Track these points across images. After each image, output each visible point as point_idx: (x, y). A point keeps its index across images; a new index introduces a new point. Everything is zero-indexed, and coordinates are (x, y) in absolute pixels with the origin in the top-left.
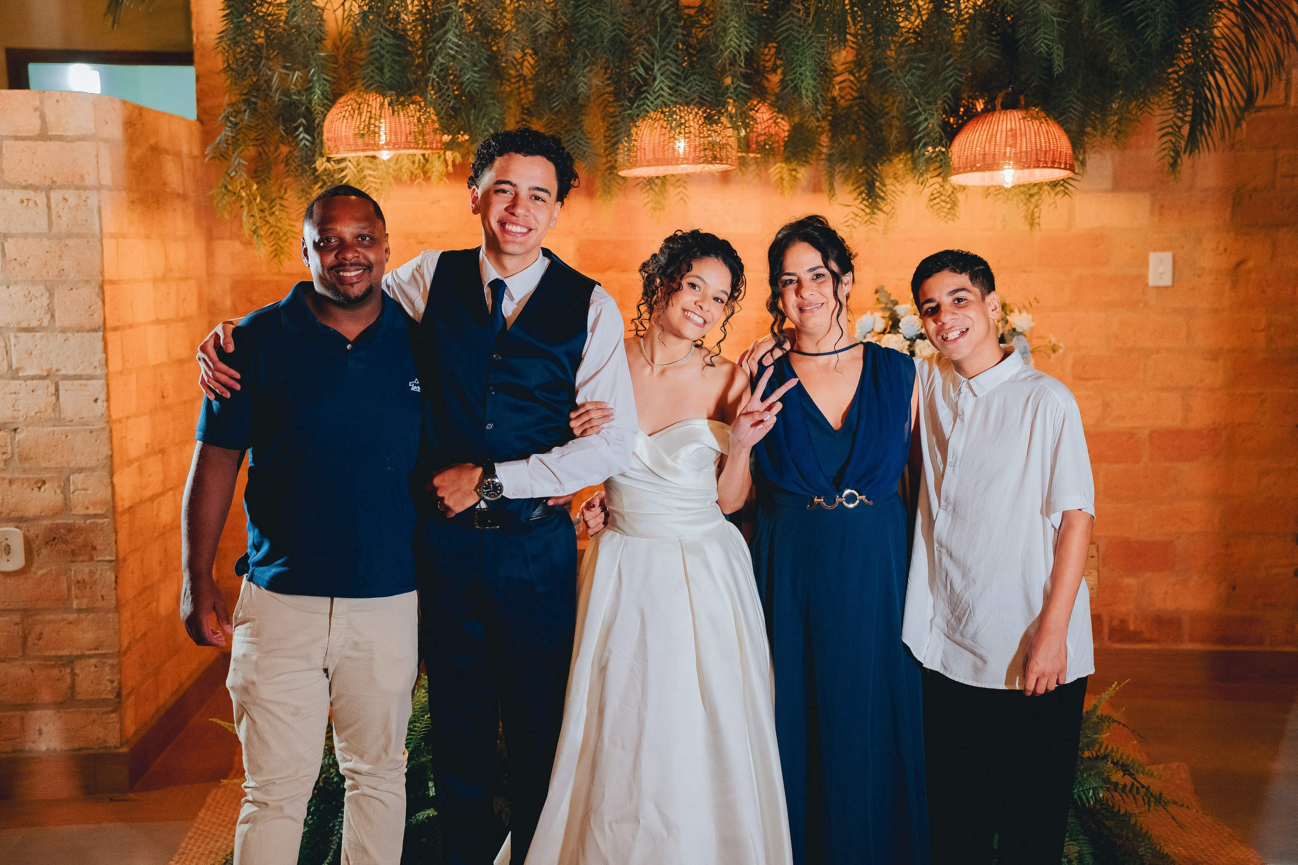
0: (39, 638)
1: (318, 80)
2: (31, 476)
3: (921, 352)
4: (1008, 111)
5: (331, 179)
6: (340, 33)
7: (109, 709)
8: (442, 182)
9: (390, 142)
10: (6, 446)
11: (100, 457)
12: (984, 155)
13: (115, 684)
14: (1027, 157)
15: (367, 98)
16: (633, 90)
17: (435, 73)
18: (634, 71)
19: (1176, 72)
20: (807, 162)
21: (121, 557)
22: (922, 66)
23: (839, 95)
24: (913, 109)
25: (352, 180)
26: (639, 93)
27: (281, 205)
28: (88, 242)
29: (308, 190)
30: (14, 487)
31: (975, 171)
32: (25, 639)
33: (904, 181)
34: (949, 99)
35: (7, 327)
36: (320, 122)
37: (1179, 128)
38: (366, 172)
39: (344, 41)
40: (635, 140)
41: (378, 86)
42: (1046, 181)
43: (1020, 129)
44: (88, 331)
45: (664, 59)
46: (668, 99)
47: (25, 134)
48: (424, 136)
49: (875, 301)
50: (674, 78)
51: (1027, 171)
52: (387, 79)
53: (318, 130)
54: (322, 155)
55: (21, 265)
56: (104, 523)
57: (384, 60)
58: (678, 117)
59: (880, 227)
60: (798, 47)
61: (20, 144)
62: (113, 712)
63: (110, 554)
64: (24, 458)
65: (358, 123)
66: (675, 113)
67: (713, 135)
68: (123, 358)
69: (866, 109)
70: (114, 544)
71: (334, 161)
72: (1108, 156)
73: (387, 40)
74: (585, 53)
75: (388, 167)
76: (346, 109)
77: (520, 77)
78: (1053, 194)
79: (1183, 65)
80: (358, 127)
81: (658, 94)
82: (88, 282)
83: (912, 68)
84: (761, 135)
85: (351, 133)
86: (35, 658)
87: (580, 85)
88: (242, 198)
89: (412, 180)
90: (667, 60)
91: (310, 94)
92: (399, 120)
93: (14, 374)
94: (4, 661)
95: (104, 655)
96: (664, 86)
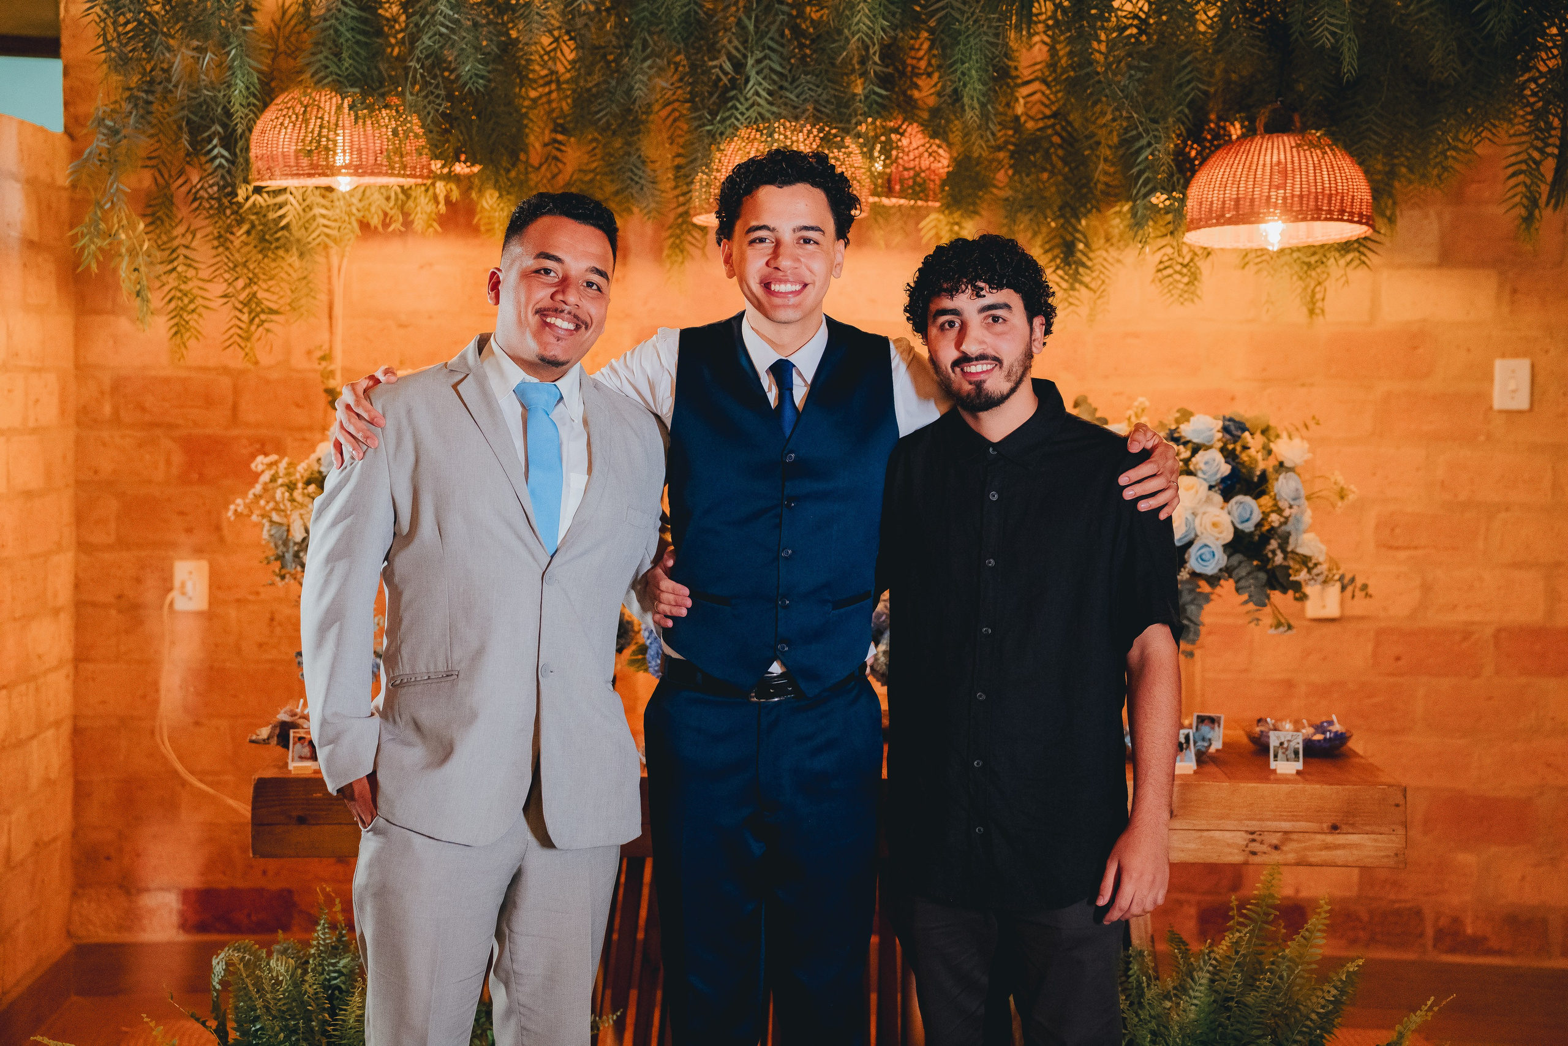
1: (241, 67)
4: (1275, 135)
5: (263, 220)
8: (431, 230)
9: (351, 161)
12: (1237, 200)
14: (1301, 206)
15: (318, 98)
16: (716, 95)
17: (419, 60)
18: (715, 67)
19: (1534, 80)
20: (976, 212)
22: (1143, 64)
23: (1025, 114)
25: (294, 222)
26: (724, 99)
27: (186, 257)
29: (228, 235)
31: (1223, 224)
33: (1122, 243)
34: (1186, 116)
36: (244, 131)
37: (1538, 163)
38: (317, 211)
39: (287, 17)
40: (718, 171)
41: (335, 83)
42: (1331, 242)
43: (1293, 162)
45: (762, 49)
46: (768, 111)
48: (402, 156)
50: (775, 77)
51: (1303, 225)
52: (347, 69)
53: (240, 144)
54: (246, 181)
57: (342, 40)
58: (782, 137)
59: (1084, 311)
60: (959, 33)
65: (302, 135)
66: (777, 131)
69: (1064, 134)
71: (268, 193)
72: (1432, 213)
73: (347, 10)
74: (645, 41)
75: (348, 205)
76: (285, 113)
77: (552, 77)
78: (1342, 262)
79: (1543, 69)
80: (303, 141)
81: (750, 102)
83: (1129, 67)
84: (906, 169)
85: (292, 149)
87: (637, 86)
88: (120, 243)
89: (385, 225)
90: (767, 51)
91: (229, 86)
92: (365, 131)
96: (761, 91)
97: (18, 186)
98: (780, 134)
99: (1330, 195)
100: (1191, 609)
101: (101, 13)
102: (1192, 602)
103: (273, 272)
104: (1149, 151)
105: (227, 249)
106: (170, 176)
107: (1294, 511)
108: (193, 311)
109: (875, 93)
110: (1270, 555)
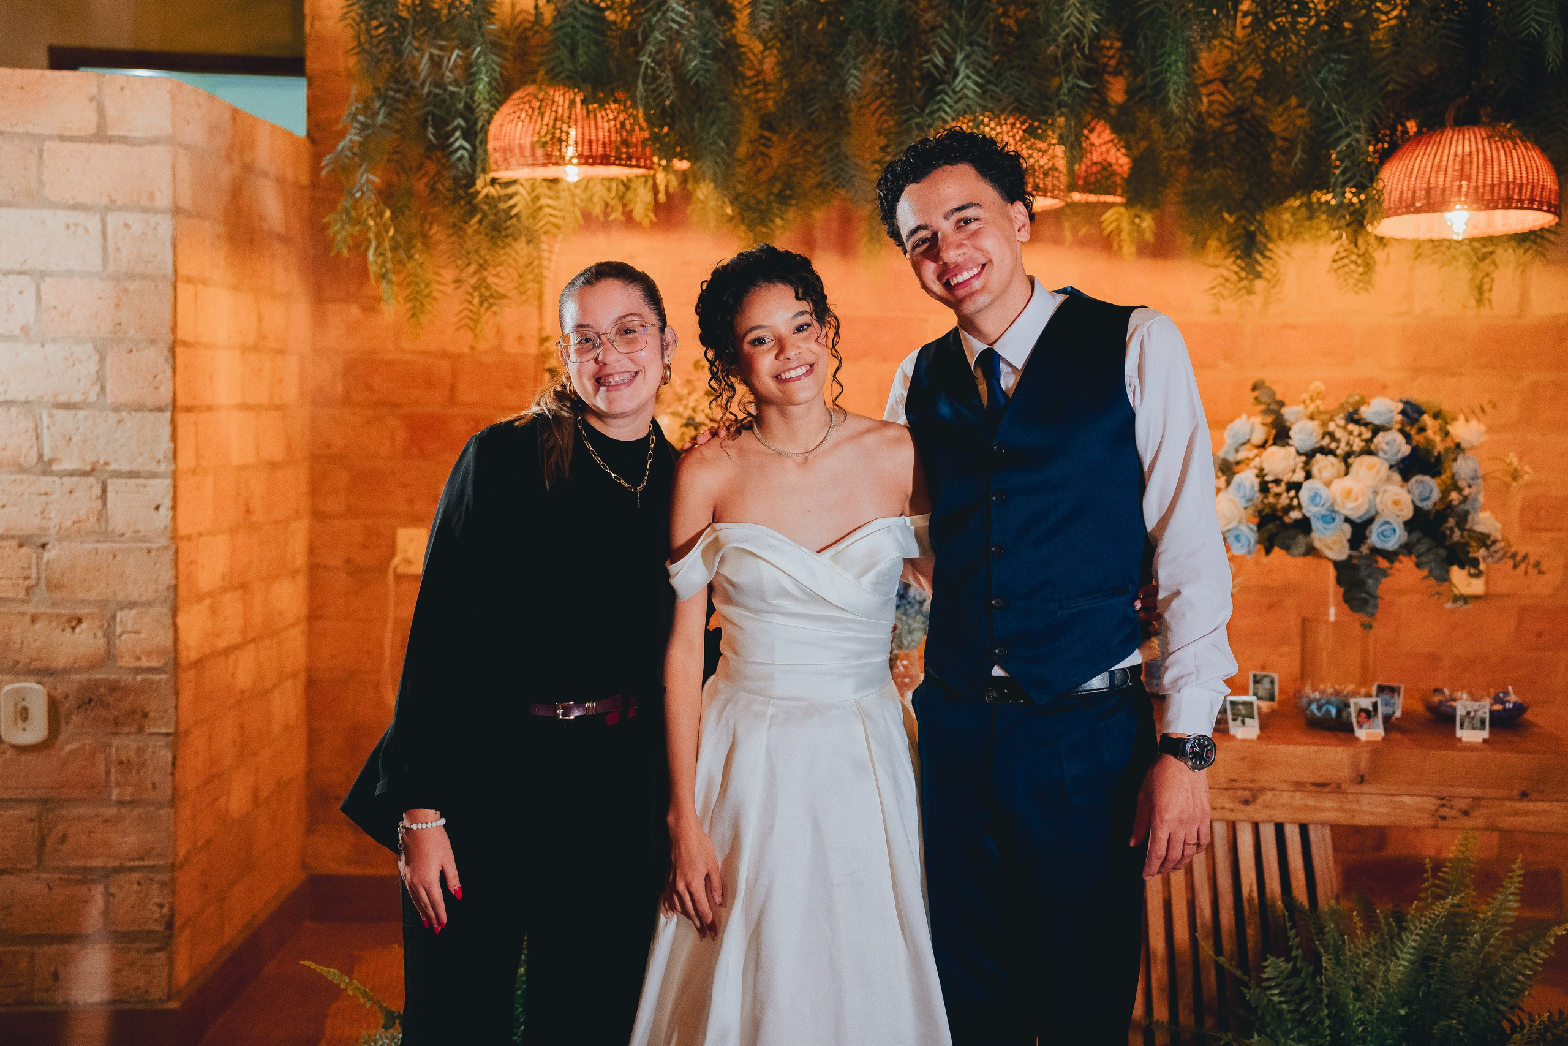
0: (64, 839)
1: (485, 64)
2: (62, 611)
3: (1320, 471)
4: (1465, 128)
5: (494, 211)
7: (156, 945)
8: (648, 219)
9: (581, 154)
10: (29, 567)
11: (160, 587)
12: (1428, 190)
13: (165, 910)
14: (1493, 192)
15: (552, 93)
16: (924, 90)
17: (650, 54)
18: (927, 61)
20: (1157, 205)
21: (182, 728)
22: (1344, 57)
23: (1207, 112)
24: (1328, 119)
25: (523, 211)
26: (931, 94)
27: (424, 245)
28: (156, 286)
29: (462, 224)
30: (38, 626)
31: (1413, 213)
32: (42, 842)
33: (1291, 238)
34: (1380, 108)
35: (39, 402)
36: (483, 126)
38: (544, 201)
39: (517, 23)
41: (568, 78)
42: (1512, 232)
43: (1485, 153)
44: (151, 411)
45: (971, 44)
46: (975, 103)
47: (75, 133)
48: (628, 147)
49: (1252, 400)
50: (982, 71)
51: (1483, 215)
52: (581, 67)
53: (480, 137)
54: (484, 171)
55: (62, 316)
56: (160, 681)
57: (578, 37)
59: (1257, 300)
60: (1167, 25)
61: (68, 147)
62: (158, 950)
63: (167, 725)
64: (54, 586)
65: (538, 127)
66: (982, 122)
67: (1035, 155)
68: (197, 450)
69: (1248, 129)
70: (172, 710)
73: (583, 8)
74: (859, 36)
75: (573, 195)
76: (521, 107)
78: (1519, 253)
80: (539, 133)
81: (960, 95)
82: (153, 342)
83: (1329, 60)
84: (1096, 164)
85: (527, 141)
87: (850, 81)
88: (369, 228)
89: (606, 214)
90: (975, 48)
91: (472, 83)
92: (596, 124)
93: (45, 467)
94: (11, 873)
95: (153, 867)
96: (970, 84)
97: (270, 183)
98: (985, 125)
99: (1521, 185)
100: (1370, 582)
101: (358, 18)
102: (1370, 576)
103: (502, 259)
104: (1347, 142)
105: (460, 237)
106: (411, 168)
107: (1473, 490)
108: (429, 295)
109: (1079, 86)
110: (1448, 532)
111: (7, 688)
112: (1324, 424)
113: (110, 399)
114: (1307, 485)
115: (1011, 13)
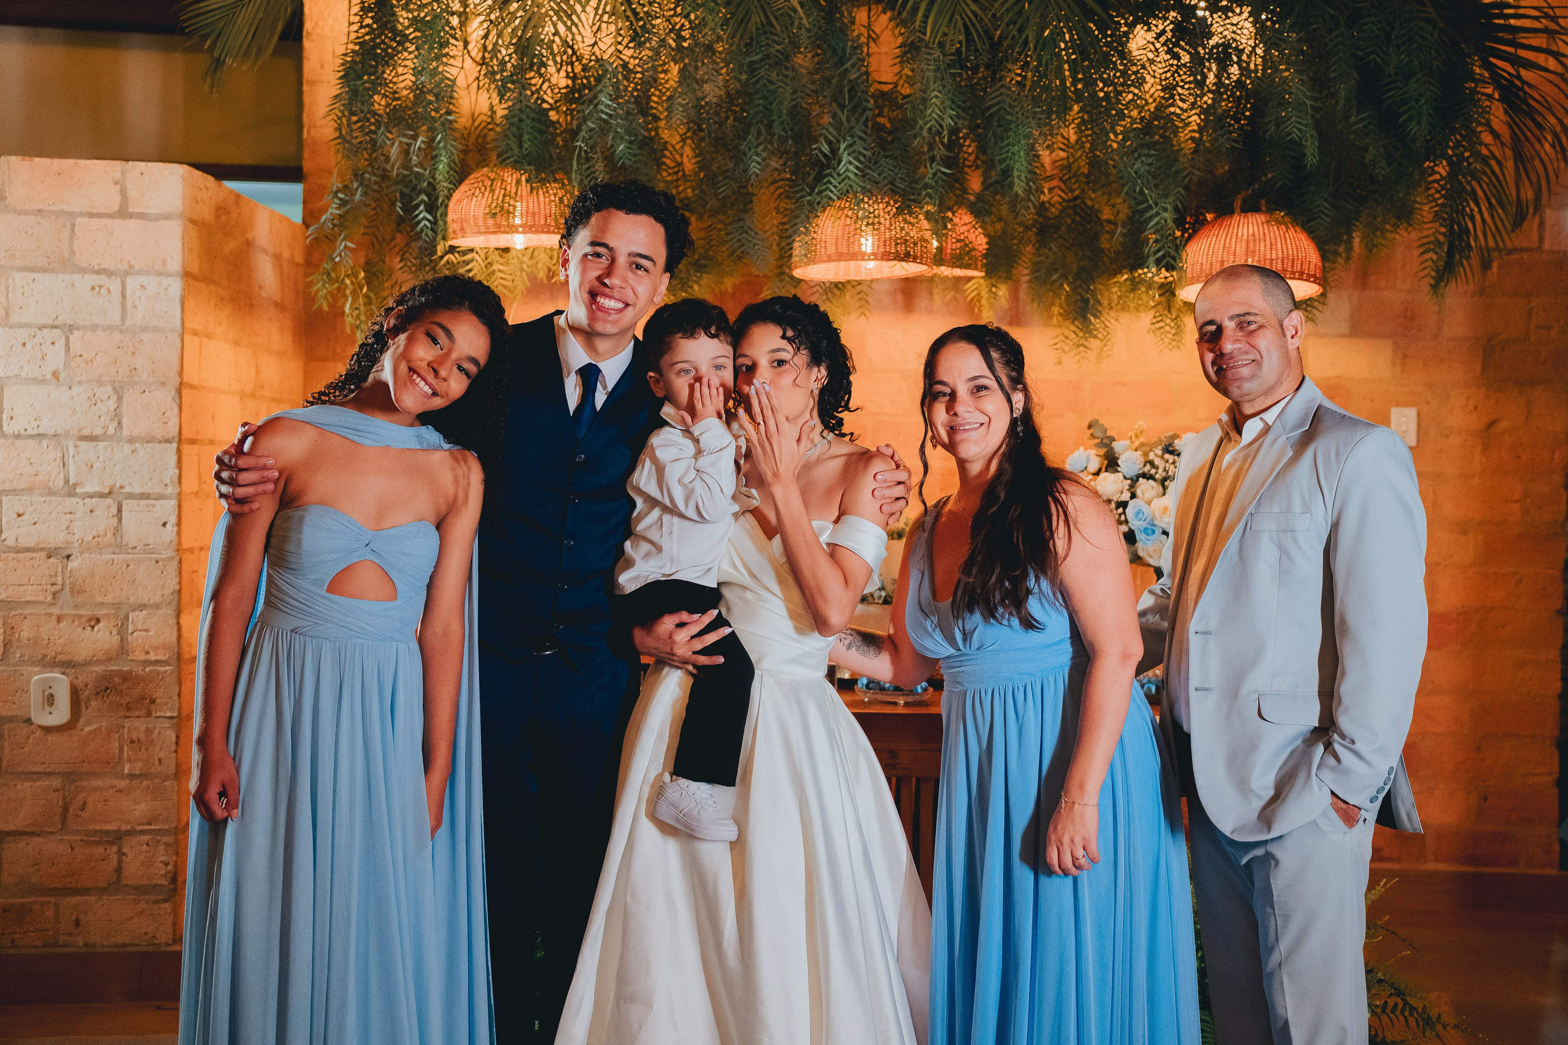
0: (84, 807)
1: (445, 148)
2: (83, 613)
3: (1143, 493)
4: (1249, 214)
6: (473, 115)
7: (161, 897)
9: (526, 222)
10: (56, 576)
11: (166, 592)
13: (170, 868)
15: (502, 173)
16: (814, 171)
17: (583, 140)
18: (815, 149)
20: (1008, 278)
21: (184, 713)
22: (1153, 153)
23: (1049, 203)
24: (1142, 202)
26: (819, 178)
28: (167, 337)
30: (62, 625)
32: (66, 809)
33: (1119, 307)
34: (1183, 196)
35: (66, 435)
36: (444, 200)
38: (496, 267)
39: (477, 123)
40: (815, 232)
41: (516, 162)
43: (1264, 233)
44: (160, 442)
45: (852, 137)
46: (856, 183)
47: (102, 211)
49: (1088, 436)
50: (862, 158)
52: (526, 151)
53: (442, 210)
54: (444, 238)
55: (87, 363)
56: (166, 671)
57: (522, 126)
58: (866, 207)
59: (1092, 355)
60: (1011, 122)
61: (95, 222)
62: (165, 901)
63: (172, 709)
64: (76, 591)
65: (489, 201)
66: (862, 201)
67: (906, 228)
68: (199, 478)
70: (176, 695)
71: (458, 252)
72: (1346, 297)
73: (528, 104)
74: (759, 129)
75: (521, 262)
76: (476, 185)
77: (679, 167)
80: (490, 206)
81: (842, 177)
82: (163, 384)
83: (1143, 155)
84: (959, 240)
85: (480, 213)
86: (78, 832)
87: (752, 166)
88: (346, 286)
90: (857, 140)
91: (434, 164)
92: (538, 199)
93: (71, 490)
94: (39, 835)
95: (160, 830)
96: (851, 168)
97: (268, 259)
99: (1291, 261)
101: (340, 115)
106: (384, 240)
109: (942, 172)
111: (36, 678)
112: (1146, 454)
113: (125, 433)
114: (1132, 503)
115: (885, 114)
